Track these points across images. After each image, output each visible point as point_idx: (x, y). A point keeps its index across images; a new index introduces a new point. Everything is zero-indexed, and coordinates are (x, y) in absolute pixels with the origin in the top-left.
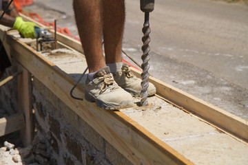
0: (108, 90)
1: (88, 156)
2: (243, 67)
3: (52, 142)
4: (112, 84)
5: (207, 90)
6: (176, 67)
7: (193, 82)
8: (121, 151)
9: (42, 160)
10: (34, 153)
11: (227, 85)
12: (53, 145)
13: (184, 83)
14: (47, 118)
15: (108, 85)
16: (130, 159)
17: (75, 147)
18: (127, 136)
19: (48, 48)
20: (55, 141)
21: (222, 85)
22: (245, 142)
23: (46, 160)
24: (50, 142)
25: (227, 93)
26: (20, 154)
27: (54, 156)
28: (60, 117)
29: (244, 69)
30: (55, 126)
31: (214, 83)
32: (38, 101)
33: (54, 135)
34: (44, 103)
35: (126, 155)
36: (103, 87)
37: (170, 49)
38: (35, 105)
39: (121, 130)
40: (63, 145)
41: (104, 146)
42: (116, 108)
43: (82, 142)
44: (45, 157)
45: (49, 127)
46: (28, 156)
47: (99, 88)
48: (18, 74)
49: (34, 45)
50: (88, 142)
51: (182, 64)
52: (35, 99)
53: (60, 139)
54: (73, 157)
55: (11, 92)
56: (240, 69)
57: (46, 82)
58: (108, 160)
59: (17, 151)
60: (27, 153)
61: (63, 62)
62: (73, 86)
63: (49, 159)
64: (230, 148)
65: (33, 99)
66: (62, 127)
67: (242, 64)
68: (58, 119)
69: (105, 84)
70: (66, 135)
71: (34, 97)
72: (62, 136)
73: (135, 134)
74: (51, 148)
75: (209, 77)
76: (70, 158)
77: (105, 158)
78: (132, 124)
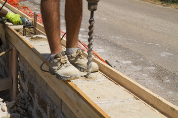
0: (63, 67)
1: (51, 110)
2: (166, 53)
3: (29, 99)
4: (66, 63)
5: (139, 68)
6: (120, 51)
7: (131, 62)
8: (71, 108)
9: (22, 111)
10: (17, 106)
11: (153, 66)
12: (29, 101)
13: (124, 62)
14: (27, 82)
15: (63, 64)
16: (76, 114)
17: (43, 103)
18: (74, 98)
19: (32, 33)
20: (31, 98)
21: (150, 66)
22: (151, 107)
23: (24, 111)
24: (28, 99)
25: (152, 71)
26: (7, 106)
27: (30, 108)
28: (35, 82)
29: (166, 55)
30: (31, 88)
31: (145, 64)
32: (21, 70)
33: (30, 94)
34: (25, 72)
35: (74, 111)
36: (60, 65)
37: (118, 38)
38: (19, 73)
39: (71, 94)
40: (36, 102)
41: (61, 104)
42: (68, 79)
43: (48, 100)
44: (24, 109)
45: (28, 88)
46: (12, 108)
47: (57, 66)
48: (9, 51)
49: (22, 31)
50: (52, 101)
51: (125, 49)
52: (20, 69)
53: (34, 98)
54: (42, 110)
55: (5, 62)
56: (163, 55)
57: (27, 58)
58: (63, 114)
59: (5, 104)
60: (12, 105)
61: (40, 44)
62: (43, 62)
63: (26, 110)
64: (140, 110)
65: (18, 68)
66: (36, 89)
67: (166, 51)
68: (34, 84)
69: (61, 63)
70: (38, 95)
71: (19, 67)
72: (36, 95)
73: (79, 97)
74: (29, 103)
75: (142, 59)
76: (39, 111)
77: (61, 112)
78: (78, 90)
